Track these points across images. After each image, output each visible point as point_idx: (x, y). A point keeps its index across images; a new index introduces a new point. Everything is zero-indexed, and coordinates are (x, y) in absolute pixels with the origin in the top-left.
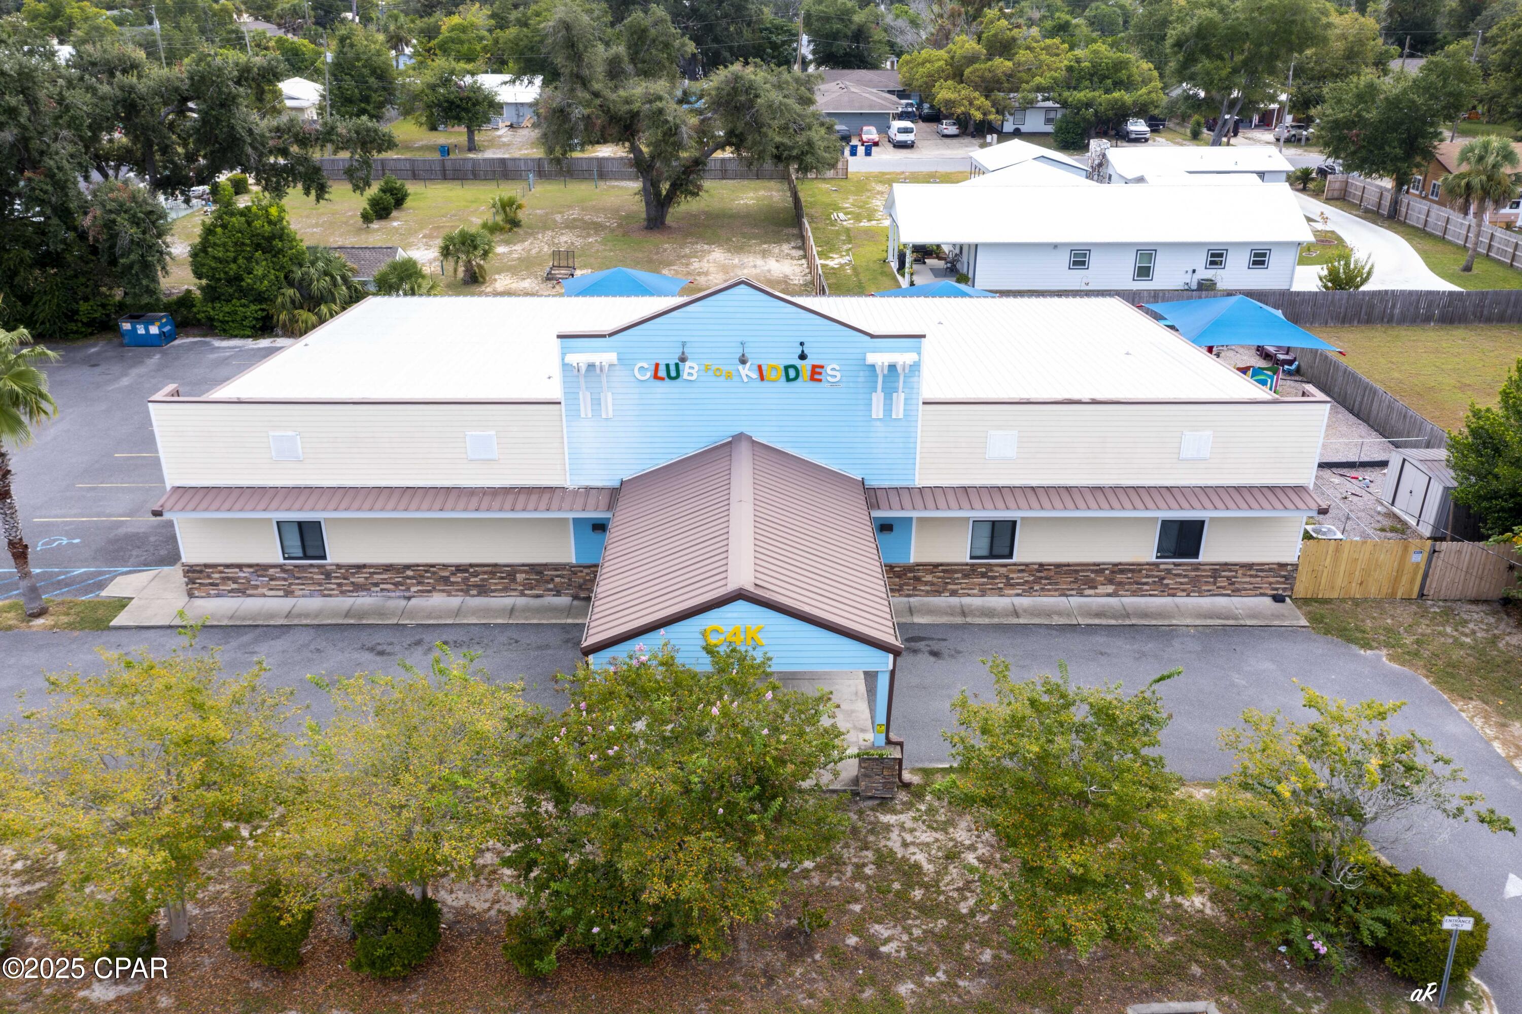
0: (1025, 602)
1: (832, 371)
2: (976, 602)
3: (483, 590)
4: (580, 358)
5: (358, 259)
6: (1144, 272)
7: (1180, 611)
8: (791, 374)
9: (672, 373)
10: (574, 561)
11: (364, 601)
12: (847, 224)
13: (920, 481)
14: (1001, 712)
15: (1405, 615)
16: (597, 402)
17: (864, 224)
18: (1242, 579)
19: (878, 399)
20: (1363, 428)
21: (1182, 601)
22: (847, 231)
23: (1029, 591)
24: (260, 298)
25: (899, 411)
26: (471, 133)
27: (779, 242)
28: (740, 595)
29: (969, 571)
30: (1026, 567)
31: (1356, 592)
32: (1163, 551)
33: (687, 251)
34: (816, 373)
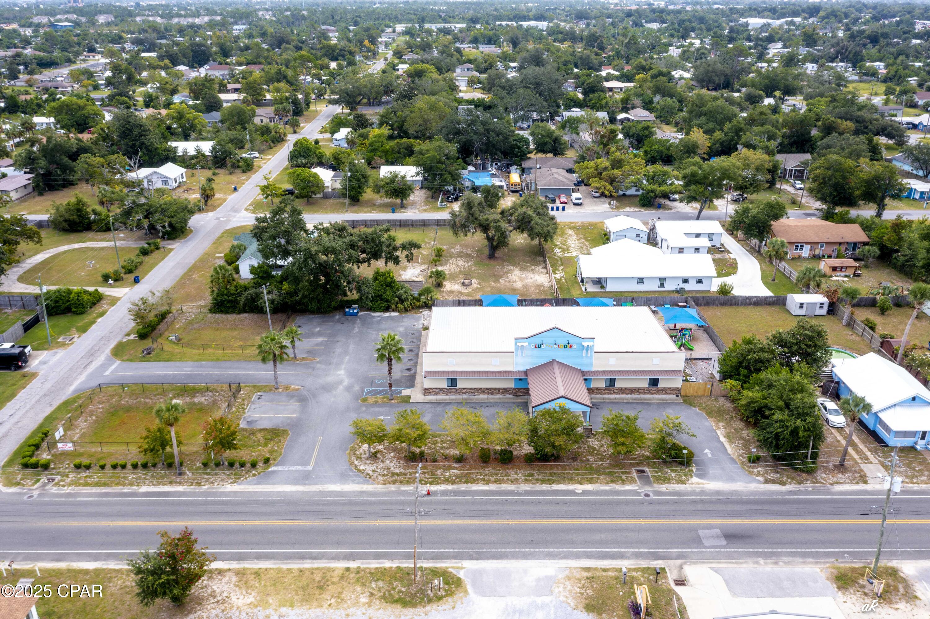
0: (618, 396)
1: (574, 346)
2: (607, 396)
3: (492, 394)
4: (520, 344)
5: (411, 286)
6: (662, 285)
7: (654, 399)
8: (565, 347)
9: (539, 347)
10: (513, 387)
11: (465, 396)
12: (560, 255)
13: (594, 369)
14: (610, 417)
15: (705, 399)
16: (522, 352)
17: (566, 255)
18: (669, 391)
19: (584, 352)
20: (714, 347)
21: (655, 396)
22: (561, 259)
23: (619, 394)
24: (387, 301)
25: (589, 354)
26: (402, 200)
27: (537, 265)
28: (562, 397)
29: (605, 389)
30: (618, 388)
31: (695, 394)
32: (650, 385)
33: (506, 270)
34: (571, 347)
